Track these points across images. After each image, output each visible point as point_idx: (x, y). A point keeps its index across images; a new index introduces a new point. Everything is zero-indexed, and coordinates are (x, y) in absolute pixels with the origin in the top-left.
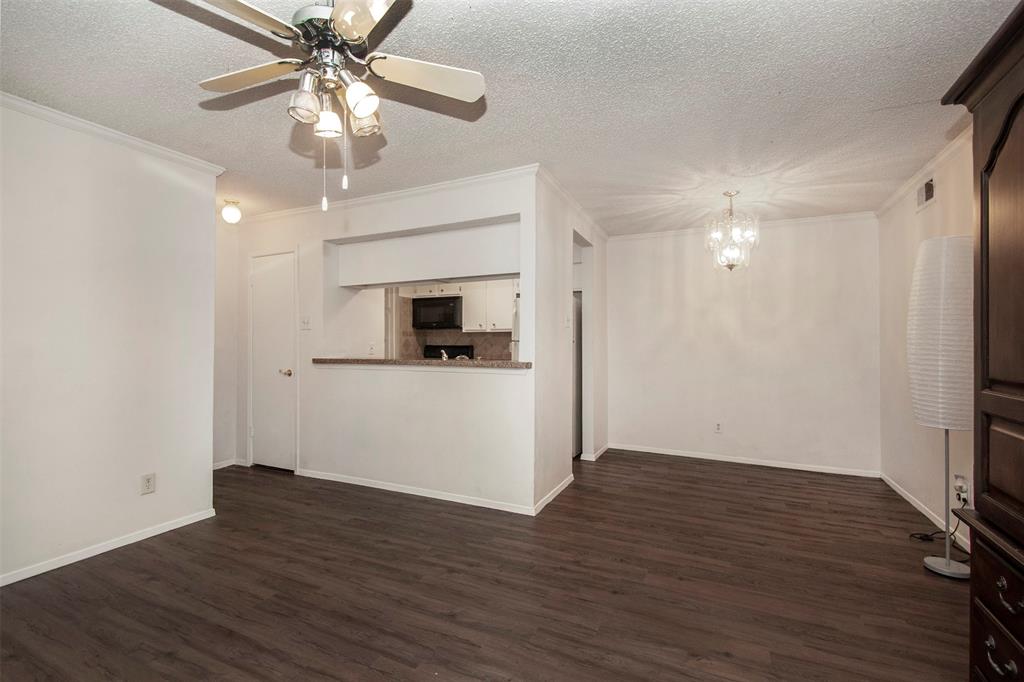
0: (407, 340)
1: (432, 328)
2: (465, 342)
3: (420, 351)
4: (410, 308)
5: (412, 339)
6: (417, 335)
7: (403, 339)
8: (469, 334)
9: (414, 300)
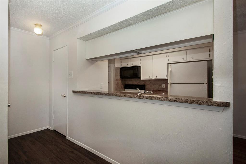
0: (118, 83)
1: (128, 78)
2: (142, 83)
3: (123, 86)
4: (119, 71)
5: (120, 82)
6: (122, 81)
7: (117, 82)
8: (143, 80)
9: (121, 68)
